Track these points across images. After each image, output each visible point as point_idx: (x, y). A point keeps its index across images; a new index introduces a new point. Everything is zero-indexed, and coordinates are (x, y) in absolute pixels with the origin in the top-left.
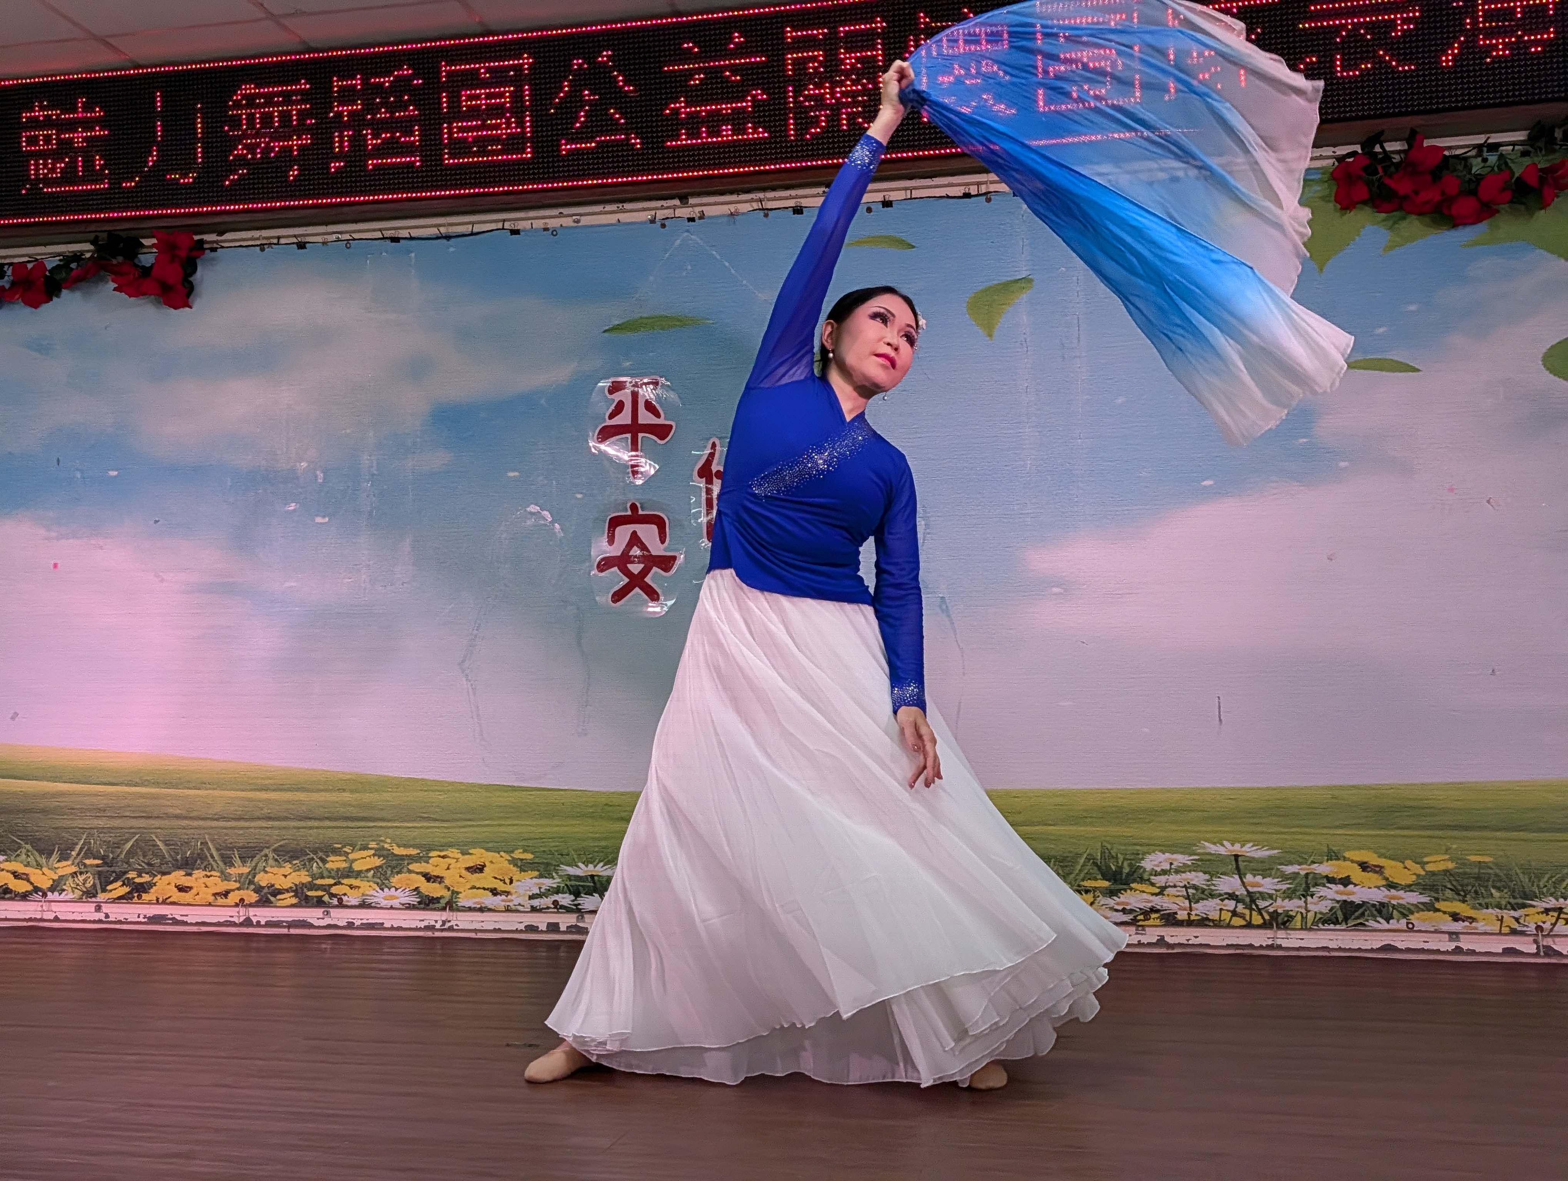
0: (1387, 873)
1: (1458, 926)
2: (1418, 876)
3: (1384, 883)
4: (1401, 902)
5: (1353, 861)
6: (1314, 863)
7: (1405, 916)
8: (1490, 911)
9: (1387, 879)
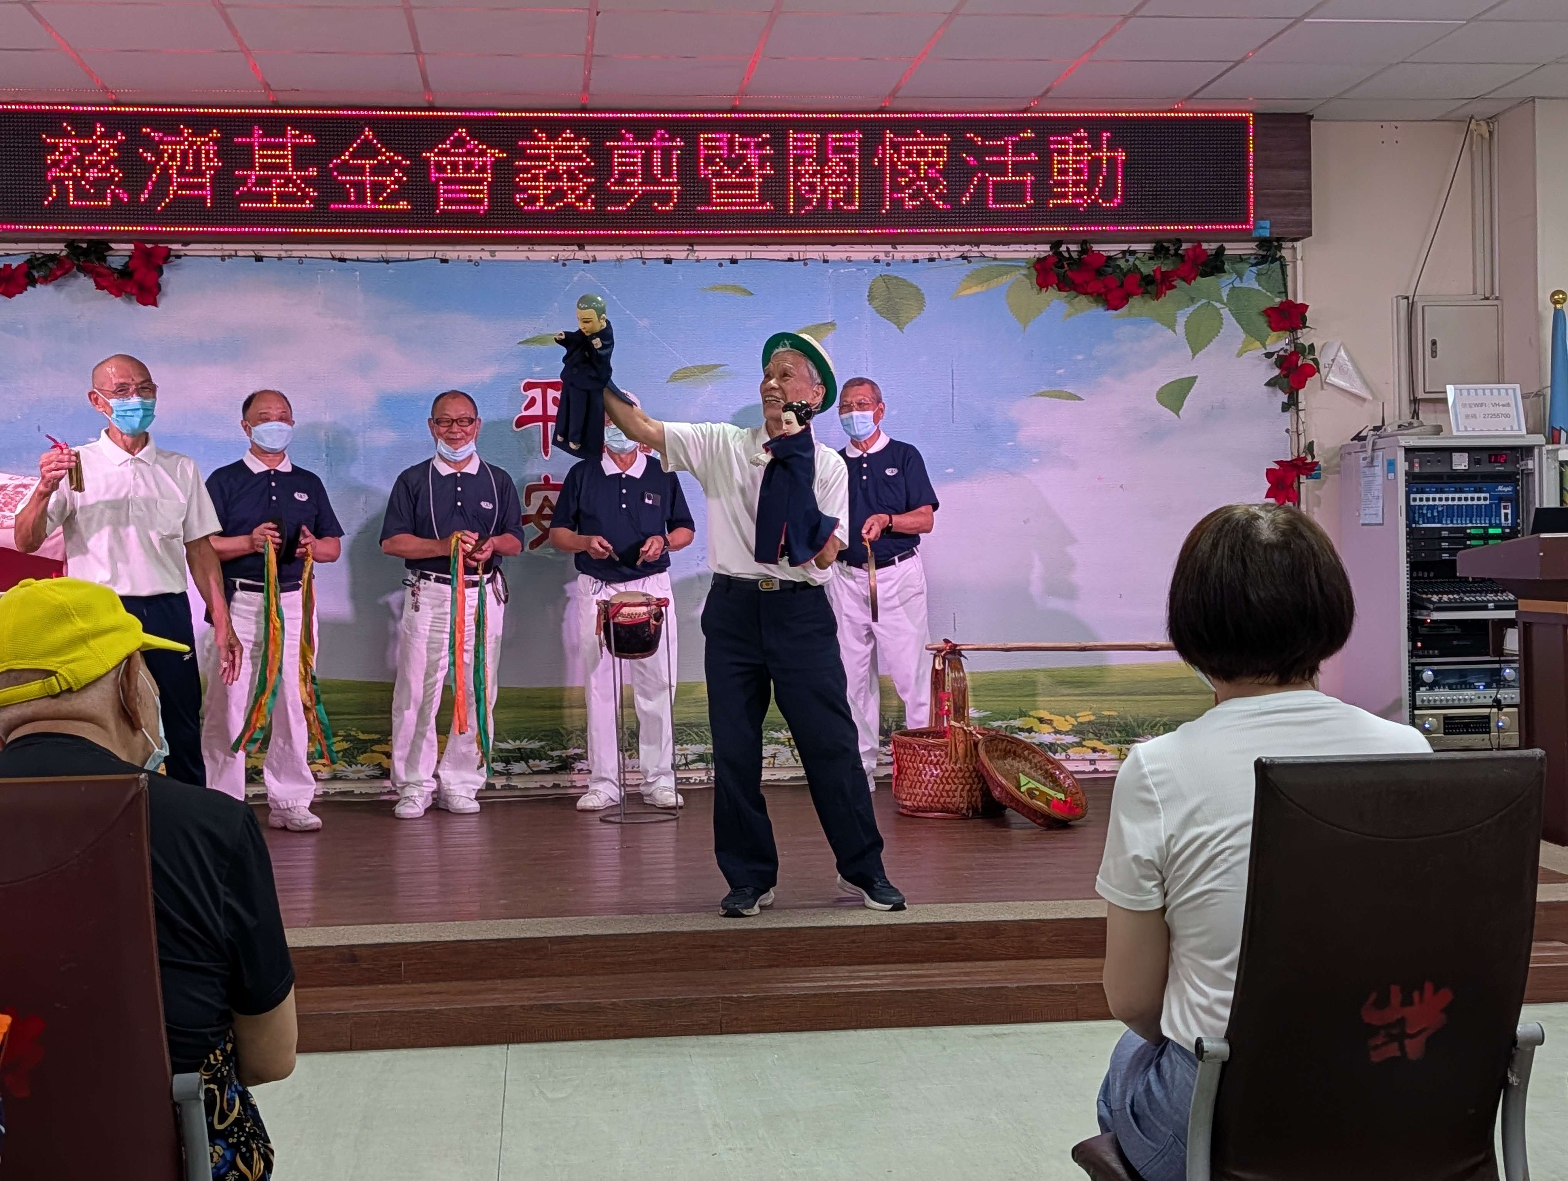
0: (1055, 724)
1: (1095, 756)
2: (1073, 725)
3: (1053, 730)
4: (1064, 742)
5: (1034, 718)
6: (1011, 719)
7: (1065, 751)
8: (1114, 745)
9: (1054, 728)
